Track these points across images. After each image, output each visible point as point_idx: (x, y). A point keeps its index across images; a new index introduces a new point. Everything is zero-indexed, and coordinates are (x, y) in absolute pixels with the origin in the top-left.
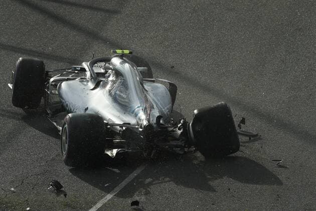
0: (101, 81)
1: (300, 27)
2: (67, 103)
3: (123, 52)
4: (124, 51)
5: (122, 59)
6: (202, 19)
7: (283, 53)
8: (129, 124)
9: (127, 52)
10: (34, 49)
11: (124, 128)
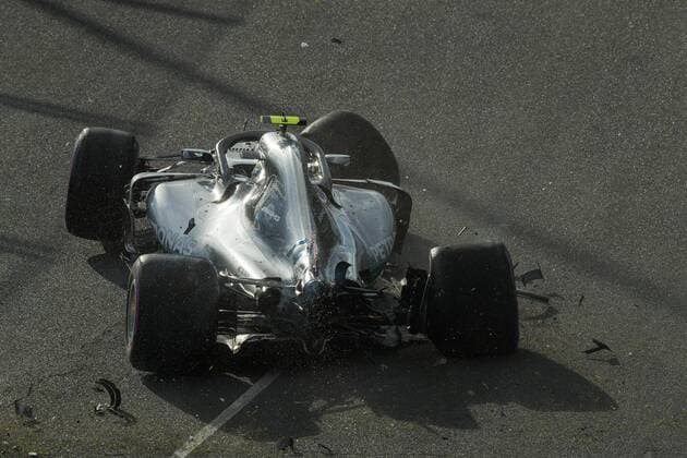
0: (238, 183)
1: (633, 54)
2: (162, 229)
3: (285, 120)
4: (287, 118)
5: (283, 136)
6: (422, 36)
7: (595, 110)
8: (279, 279)
9: (293, 120)
10: (56, 102)
11: (264, 289)
